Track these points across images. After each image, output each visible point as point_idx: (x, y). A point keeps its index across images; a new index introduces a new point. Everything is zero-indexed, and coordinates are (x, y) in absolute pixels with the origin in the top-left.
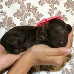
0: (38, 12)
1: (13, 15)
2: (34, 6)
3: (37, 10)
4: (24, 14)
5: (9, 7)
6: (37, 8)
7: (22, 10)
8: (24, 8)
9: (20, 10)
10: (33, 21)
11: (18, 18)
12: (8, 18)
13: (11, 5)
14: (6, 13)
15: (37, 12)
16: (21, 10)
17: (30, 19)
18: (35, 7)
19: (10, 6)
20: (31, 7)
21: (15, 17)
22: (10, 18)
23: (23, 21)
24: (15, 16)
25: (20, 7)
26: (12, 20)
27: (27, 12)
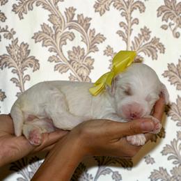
0: (94, 29)
1: (33, 38)
2: (82, 15)
3: (90, 24)
4: (60, 34)
5: (21, 18)
6: (91, 19)
7: (55, 25)
8: (58, 19)
9: (48, 26)
10: (81, 52)
11: (45, 44)
12: (19, 44)
13: (26, 13)
14: (14, 33)
15: (91, 31)
16: (51, 25)
17: (74, 47)
18: (85, 17)
19: (24, 15)
20: (75, 18)
21: (36, 42)
22: (25, 45)
23: (55, 52)
24: (36, 39)
25: (48, 18)
26: (29, 51)
27: (67, 30)
